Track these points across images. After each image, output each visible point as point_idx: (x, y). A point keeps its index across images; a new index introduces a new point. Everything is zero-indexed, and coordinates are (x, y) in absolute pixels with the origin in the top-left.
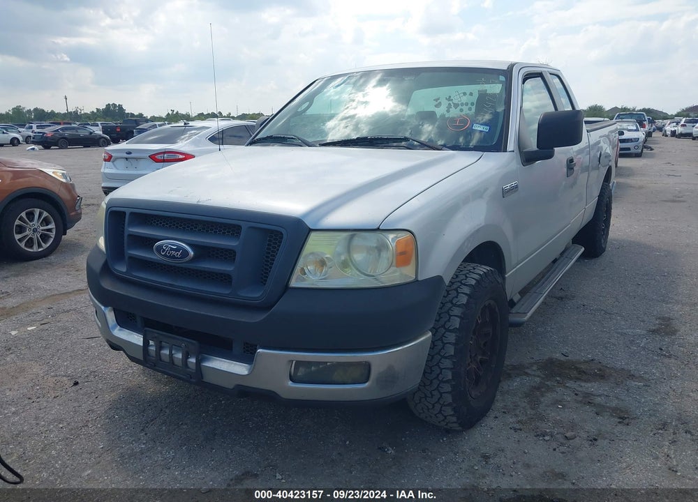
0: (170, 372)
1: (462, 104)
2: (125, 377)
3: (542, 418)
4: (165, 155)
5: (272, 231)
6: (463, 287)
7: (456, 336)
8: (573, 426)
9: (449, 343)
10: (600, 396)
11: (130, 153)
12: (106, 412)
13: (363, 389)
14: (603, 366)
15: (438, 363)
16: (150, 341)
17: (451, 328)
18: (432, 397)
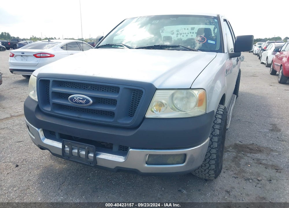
0: (78, 161)
1: (183, 34)
2: (42, 161)
3: (244, 172)
4: (41, 55)
5: (134, 90)
6: (217, 115)
7: (218, 138)
8: (259, 175)
9: (215, 142)
10: (263, 160)
11: (24, 53)
12: (37, 180)
13: (183, 166)
14: (258, 146)
15: (210, 151)
16: (66, 146)
17: (215, 135)
18: (205, 166)
